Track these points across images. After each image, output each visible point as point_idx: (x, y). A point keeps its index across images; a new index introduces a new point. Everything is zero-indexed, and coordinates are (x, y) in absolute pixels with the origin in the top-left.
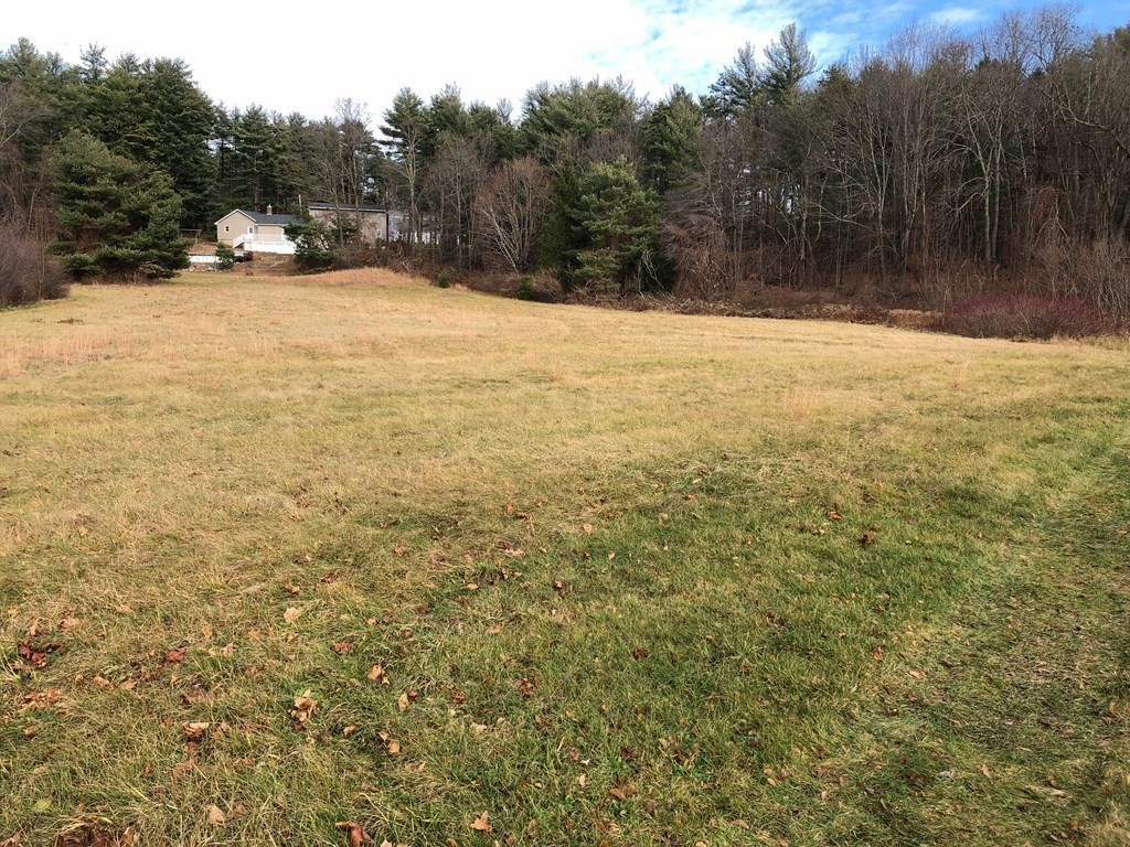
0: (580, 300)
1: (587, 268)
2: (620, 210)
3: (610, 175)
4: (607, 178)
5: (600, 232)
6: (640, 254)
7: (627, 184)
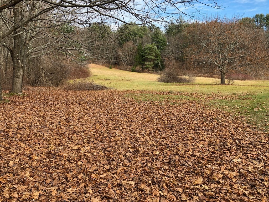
0: (146, 72)
1: (148, 66)
2: (154, 54)
3: (152, 47)
4: (151, 48)
5: (150, 59)
6: (158, 63)
7: (155, 49)
